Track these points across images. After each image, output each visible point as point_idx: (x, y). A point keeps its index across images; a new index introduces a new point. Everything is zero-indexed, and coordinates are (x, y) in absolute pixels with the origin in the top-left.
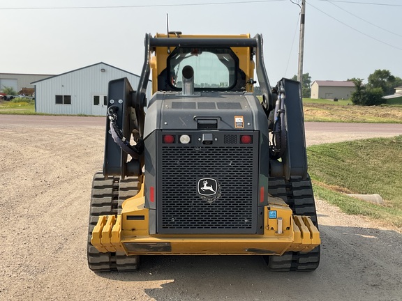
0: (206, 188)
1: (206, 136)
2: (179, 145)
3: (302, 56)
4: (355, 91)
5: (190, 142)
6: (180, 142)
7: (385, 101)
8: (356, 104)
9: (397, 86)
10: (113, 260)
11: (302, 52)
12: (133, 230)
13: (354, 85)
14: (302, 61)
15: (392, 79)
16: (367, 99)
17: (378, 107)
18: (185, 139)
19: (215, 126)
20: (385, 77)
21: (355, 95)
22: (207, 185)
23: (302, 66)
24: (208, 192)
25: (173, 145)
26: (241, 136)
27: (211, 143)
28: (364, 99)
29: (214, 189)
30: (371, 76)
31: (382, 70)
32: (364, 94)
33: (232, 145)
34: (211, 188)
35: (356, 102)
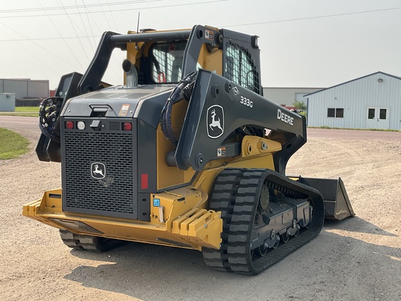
0: (97, 171)
1: (95, 123)
2: (77, 131)
5: (85, 128)
6: (77, 128)
12: (54, 206)
18: (81, 125)
19: (103, 114)
22: (98, 169)
24: (98, 175)
25: (72, 130)
26: (123, 124)
27: (100, 130)
29: (103, 173)
33: (116, 132)
34: (100, 172)
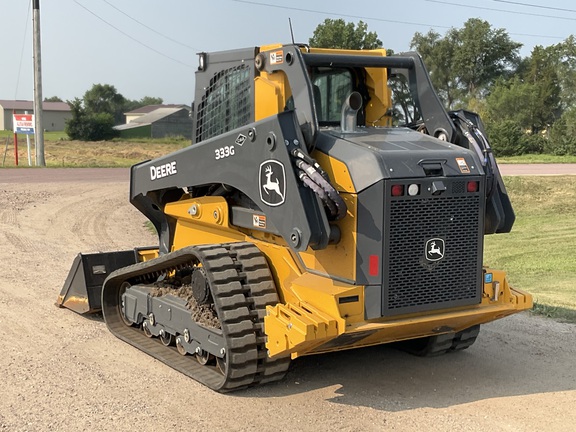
0: (433, 251)
2: (408, 198)
3: (39, 62)
4: (71, 117)
5: (419, 193)
6: (408, 194)
7: (118, 134)
8: (74, 139)
9: (128, 111)
10: (261, 370)
11: (39, 55)
12: (347, 316)
13: (69, 108)
14: (40, 70)
15: (119, 99)
16: (91, 130)
17: (109, 143)
18: (413, 190)
20: (108, 96)
21: (72, 124)
22: (435, 248)
23: (40, 78)
24: (435, 256)
25: (401, 198)
28: (86, 129)
29: (442, 252)
30: (88, 94)
31: (103, 85)
32: (86, 123)
33: (460, 195)
34: (438, 251)
35: (74, 136)
